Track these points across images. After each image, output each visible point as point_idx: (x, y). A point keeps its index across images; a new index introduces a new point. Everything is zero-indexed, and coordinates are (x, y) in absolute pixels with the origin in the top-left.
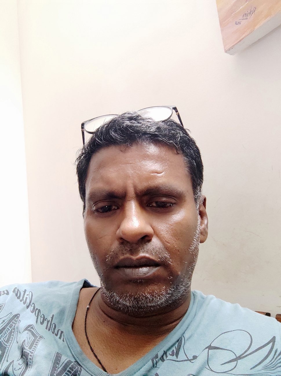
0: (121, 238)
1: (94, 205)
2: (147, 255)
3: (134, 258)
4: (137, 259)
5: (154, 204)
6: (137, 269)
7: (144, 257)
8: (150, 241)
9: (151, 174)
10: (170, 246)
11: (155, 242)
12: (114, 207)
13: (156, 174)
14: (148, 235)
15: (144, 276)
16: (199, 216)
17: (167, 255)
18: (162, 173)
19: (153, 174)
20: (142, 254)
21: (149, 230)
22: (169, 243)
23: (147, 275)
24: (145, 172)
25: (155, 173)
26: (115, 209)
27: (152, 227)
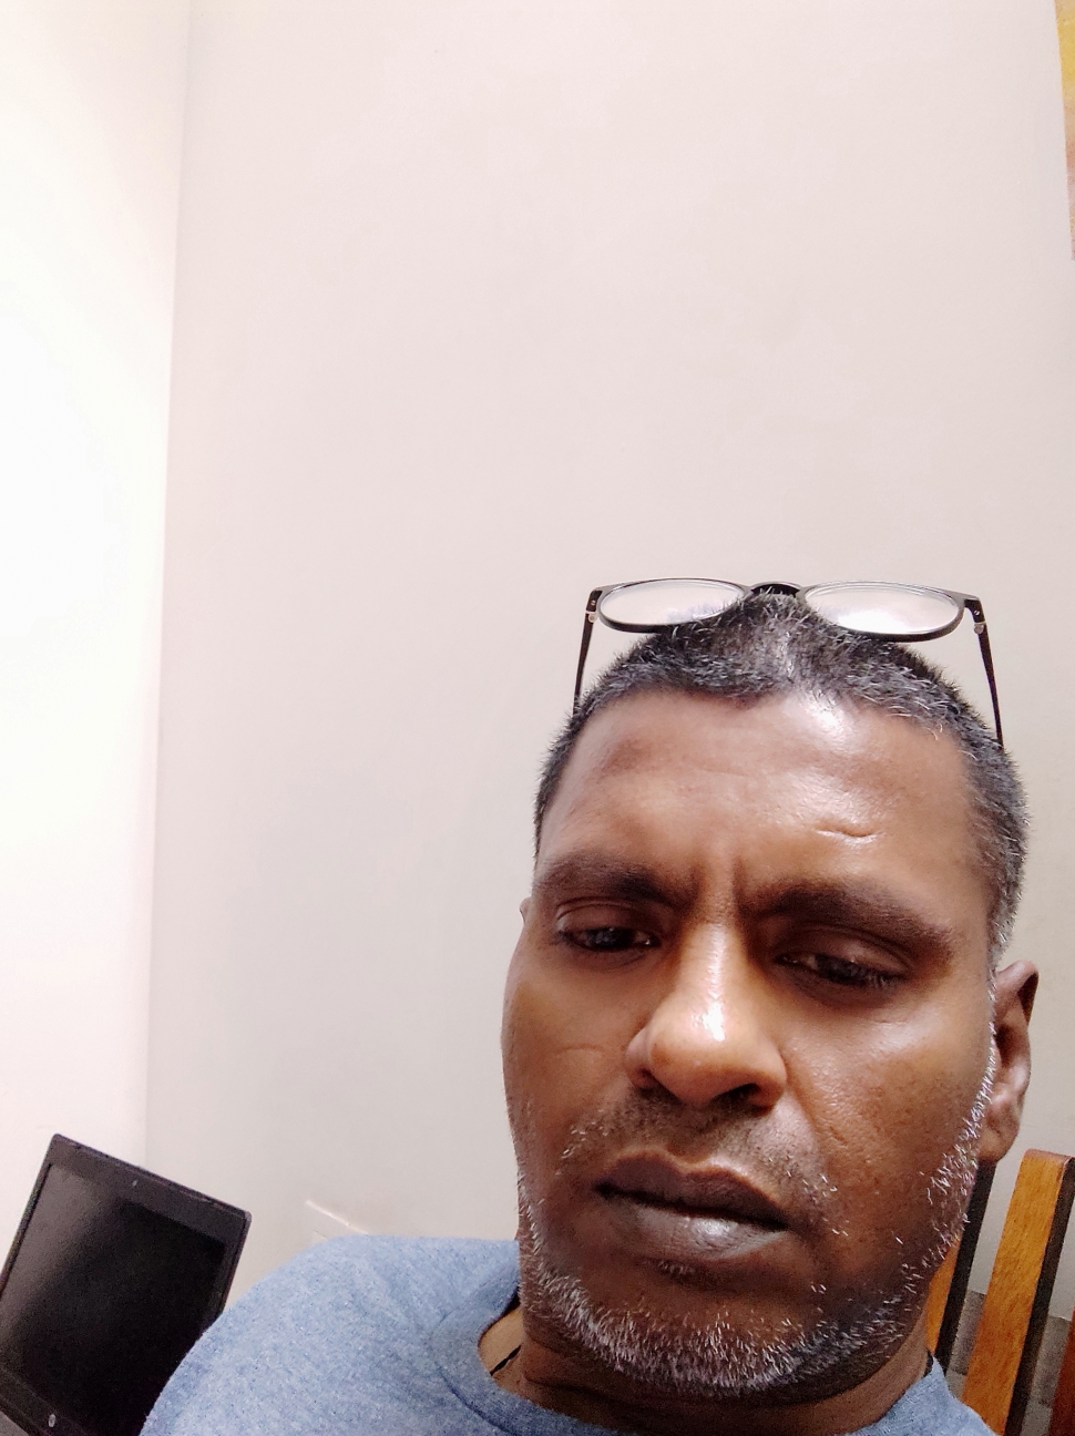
0: (645, 1073)
1: (561, 911)
2: (741, 1170)
3: (684, 1166)
4: (696, 1177)
5: (811, 961)
6: (688, 1219)
7: (727, 1176)
8: (763, 1110)
9: (820, 832)
10: (848, 1154)
11: (786, 1121)
12: (640, 937)
13: (840, 836)
14: (762, 1084)
15: (712, 1258)
16: (994, 1050)
18: (863, 836)
19: (825, 833)
20: (719, 1161)
21: (768, 1063)
22: (846, 1143)
23: (722, 1256)
24: (790, 819)
25: (838, 830)
26: (642, 946)
27: (782, 1056)
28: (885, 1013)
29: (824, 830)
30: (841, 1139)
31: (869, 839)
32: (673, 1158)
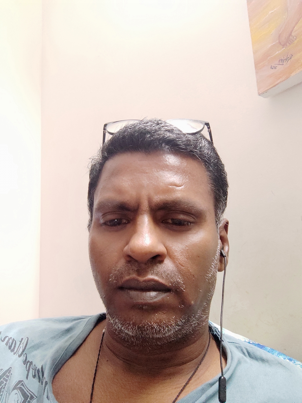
0: (129, 256)
1: (102, 217)
2: (156, 278)
3: (141, 279)
4: (145, 281)
5: (170, 221)
7: (153, 280)
8: (161, 262)
10: (185, 270)
12: (124, 221)
13: (174, 187)
14: (160, 255)
15: (151, 301)
16: (219, 241)
17: (180, 280)
19: (171, 187)
20: (150, 276)
21: (161, 248)
22: (184, 267)
23: (154, 300)
24: (161, 184)
25: (174, 185)
26: (125, 223)
27: (165, 246)
28: (190, 232)
29: (171, 186)
30: (182, 266)
31: (182, 187)
32: (138, 277)
